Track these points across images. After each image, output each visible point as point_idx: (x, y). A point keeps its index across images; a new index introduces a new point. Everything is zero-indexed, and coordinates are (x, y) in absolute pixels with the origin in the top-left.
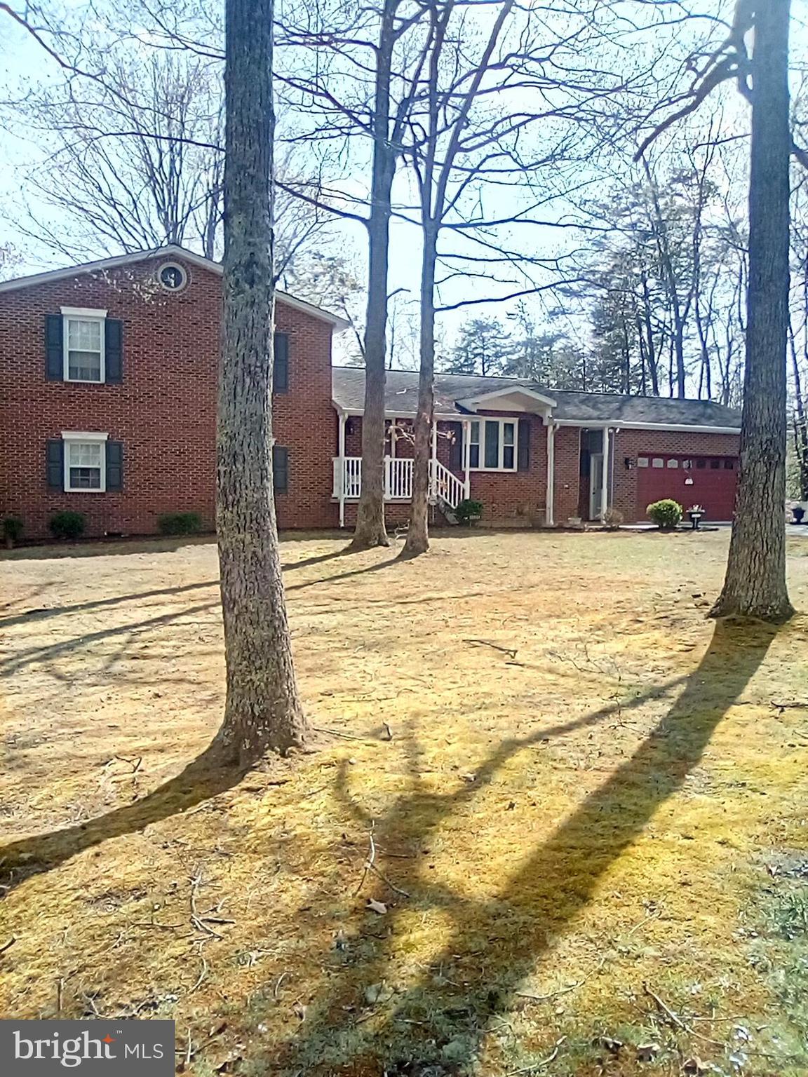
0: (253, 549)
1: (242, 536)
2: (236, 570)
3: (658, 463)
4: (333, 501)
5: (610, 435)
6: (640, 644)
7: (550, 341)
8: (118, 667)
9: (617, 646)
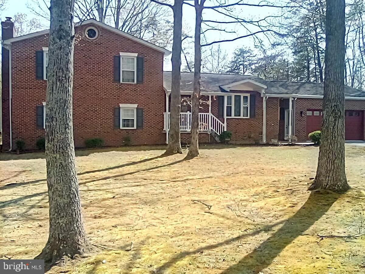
0: (60, 161)
1: (55, 155)
2: (53, 171)
3: (316, 113)
4: (164, 132)
5: (292, 101)
6: (272, 203)
7: (274, 57)
8: (31, 211)
9: (261, 204)
